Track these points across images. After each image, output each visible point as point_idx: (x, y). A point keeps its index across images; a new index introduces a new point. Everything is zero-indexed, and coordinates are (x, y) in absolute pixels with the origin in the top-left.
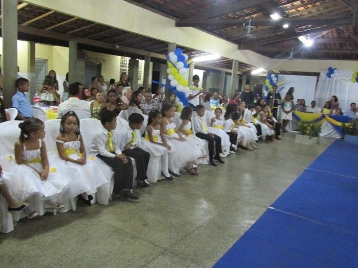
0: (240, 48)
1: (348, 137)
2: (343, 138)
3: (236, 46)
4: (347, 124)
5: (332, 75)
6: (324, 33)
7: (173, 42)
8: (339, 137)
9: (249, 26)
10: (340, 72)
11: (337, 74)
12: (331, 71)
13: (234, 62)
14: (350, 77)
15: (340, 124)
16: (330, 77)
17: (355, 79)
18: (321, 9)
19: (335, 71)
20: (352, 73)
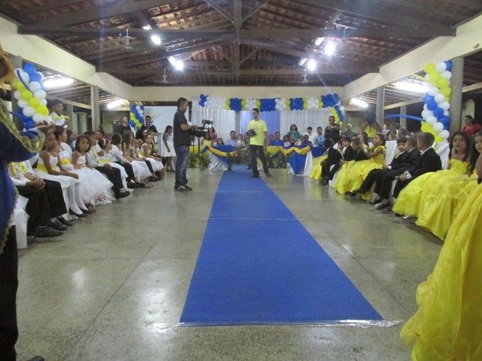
0: (98, 70)
1: (235, 168)
2: (230, 169)
3: (93, 68)
4: (232, 153)
5: (205, 103)
6: (194, 54)
7: (17, 55)
8: (226, 169)
9: (127, 37)
10: (213, 99)
11: (210, 102)
12: (203, 99)
13: (92, 88)
14: (224, 105)
15: (224, 154)
16: (203, 106)
17: (228, 107)
18: (193, 25)
19: (208, 98)
20: (225, 100)
